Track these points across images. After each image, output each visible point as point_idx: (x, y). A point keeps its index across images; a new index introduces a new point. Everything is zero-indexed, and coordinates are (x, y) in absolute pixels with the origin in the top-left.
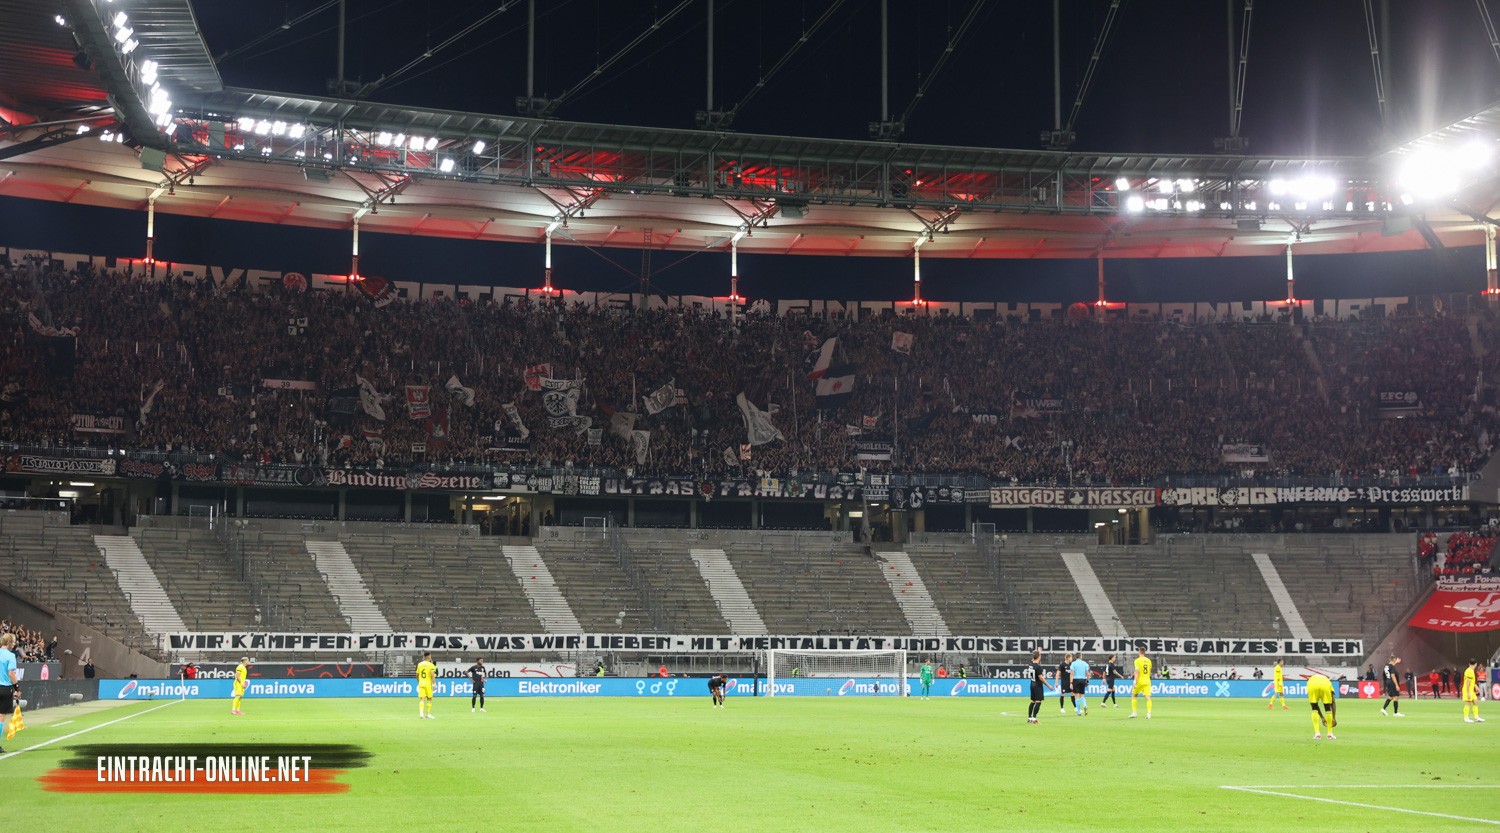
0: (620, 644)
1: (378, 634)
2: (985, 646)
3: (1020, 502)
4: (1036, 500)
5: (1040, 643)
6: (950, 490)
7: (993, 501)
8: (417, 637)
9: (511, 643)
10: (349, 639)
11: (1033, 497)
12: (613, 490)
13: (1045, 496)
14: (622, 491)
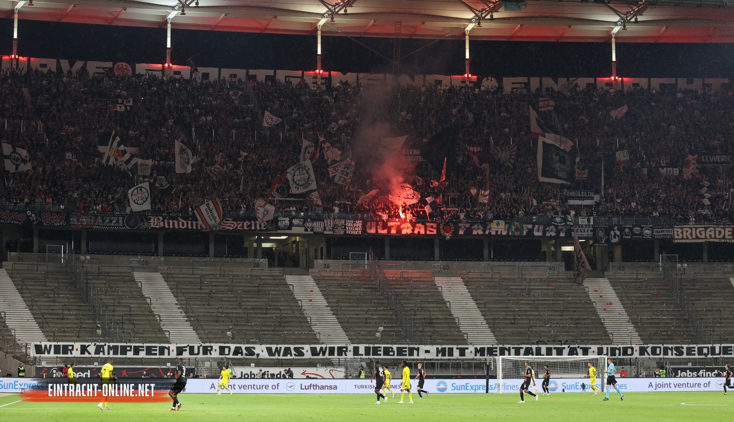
0: (379, 353)
1: (190, 345)
2: (670, 352)
3: (697, 238)
4: (710, 236)
5: (713, 349)
6: (642, 228)
7: (676, 237)
8: (220, 347)
9: (293, 352)
10: (168, 348)
11: (708, 233)
12: (373, 231)
13: (717, 233)
14: (380, 231)
